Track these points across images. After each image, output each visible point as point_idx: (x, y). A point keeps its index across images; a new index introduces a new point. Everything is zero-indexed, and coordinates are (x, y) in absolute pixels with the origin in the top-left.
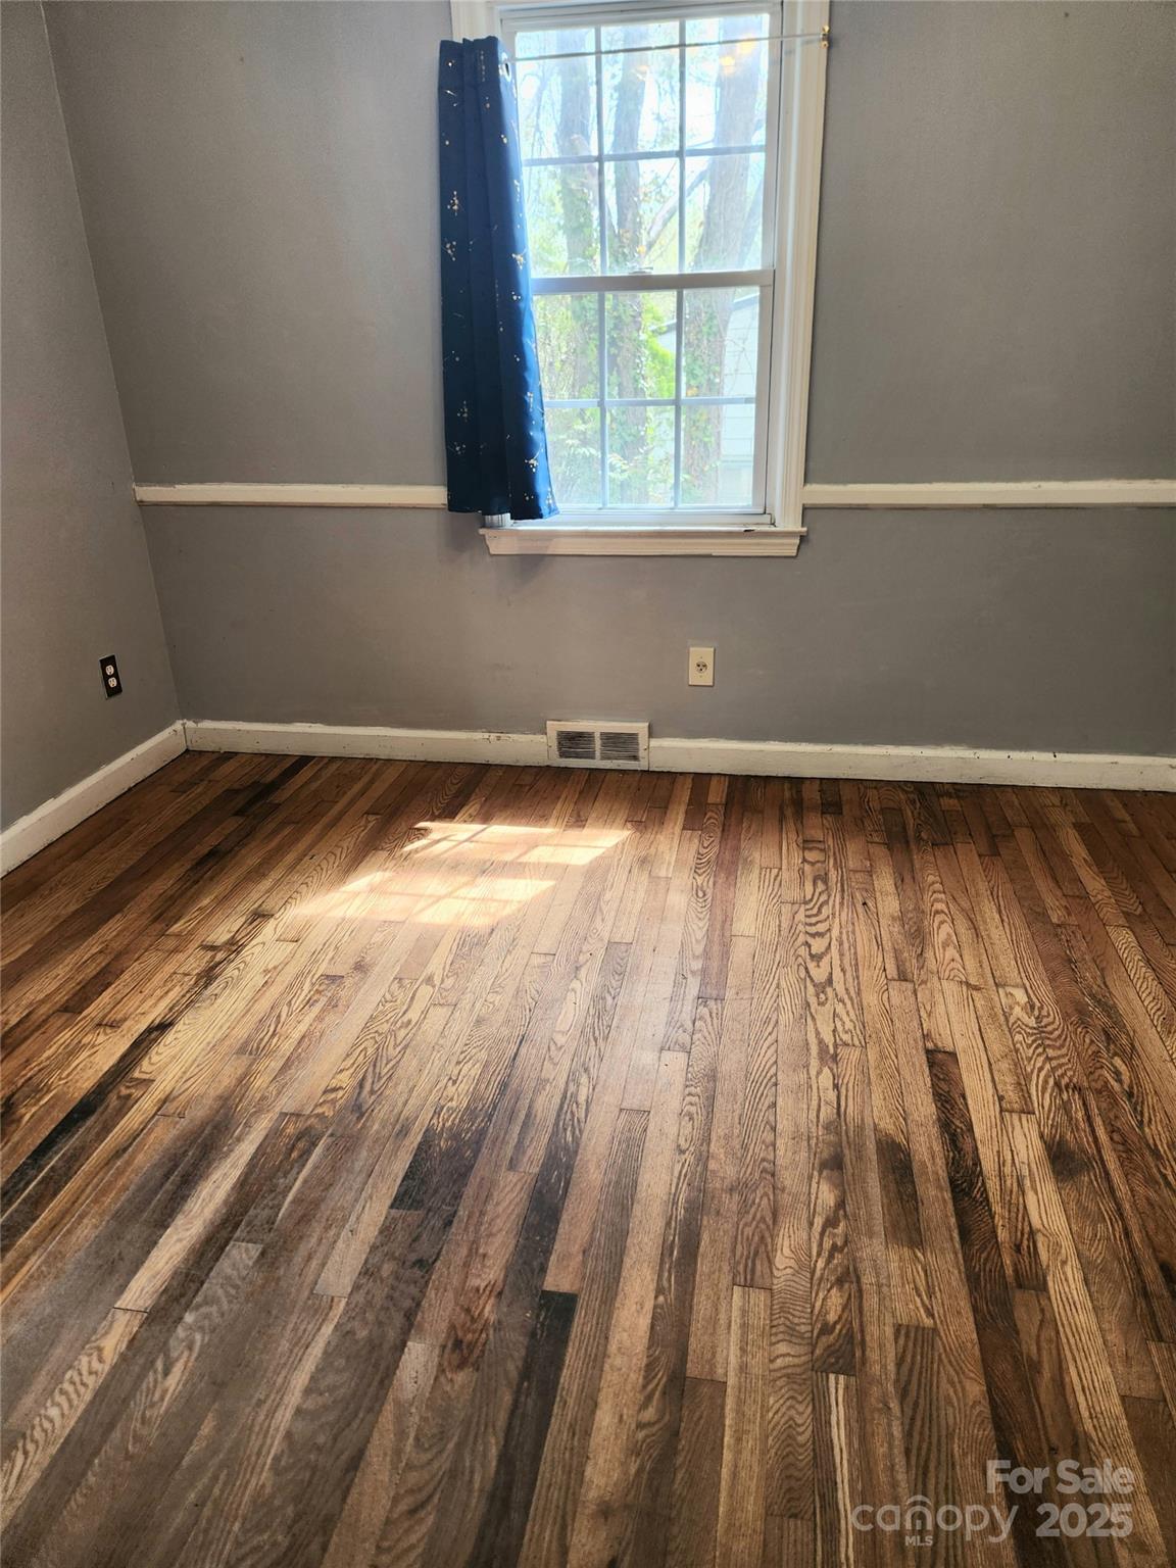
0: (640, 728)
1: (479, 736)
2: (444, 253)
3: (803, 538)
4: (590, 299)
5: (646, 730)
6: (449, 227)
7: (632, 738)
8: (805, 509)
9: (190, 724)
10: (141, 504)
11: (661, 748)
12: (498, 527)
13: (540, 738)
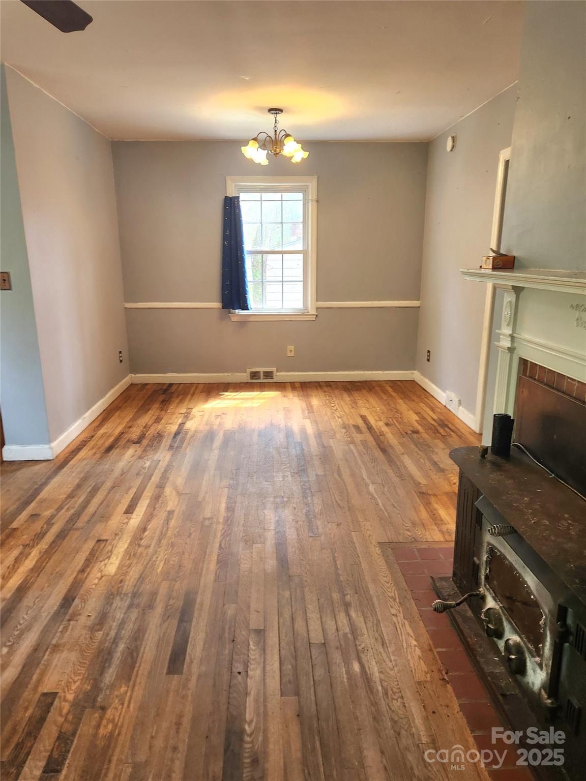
0: (274, 369)
1: (226, 374)
2: (224, 244)
3: (317, 316)
4: (259, 256)
5: (276, 370)
6: (225, 237)
7: (272, 372)
8: (317, 308)
9: (133, 375)
10: (126, 308)
11: (280, 375)
12: (235, 313)
13: (245, 374)
